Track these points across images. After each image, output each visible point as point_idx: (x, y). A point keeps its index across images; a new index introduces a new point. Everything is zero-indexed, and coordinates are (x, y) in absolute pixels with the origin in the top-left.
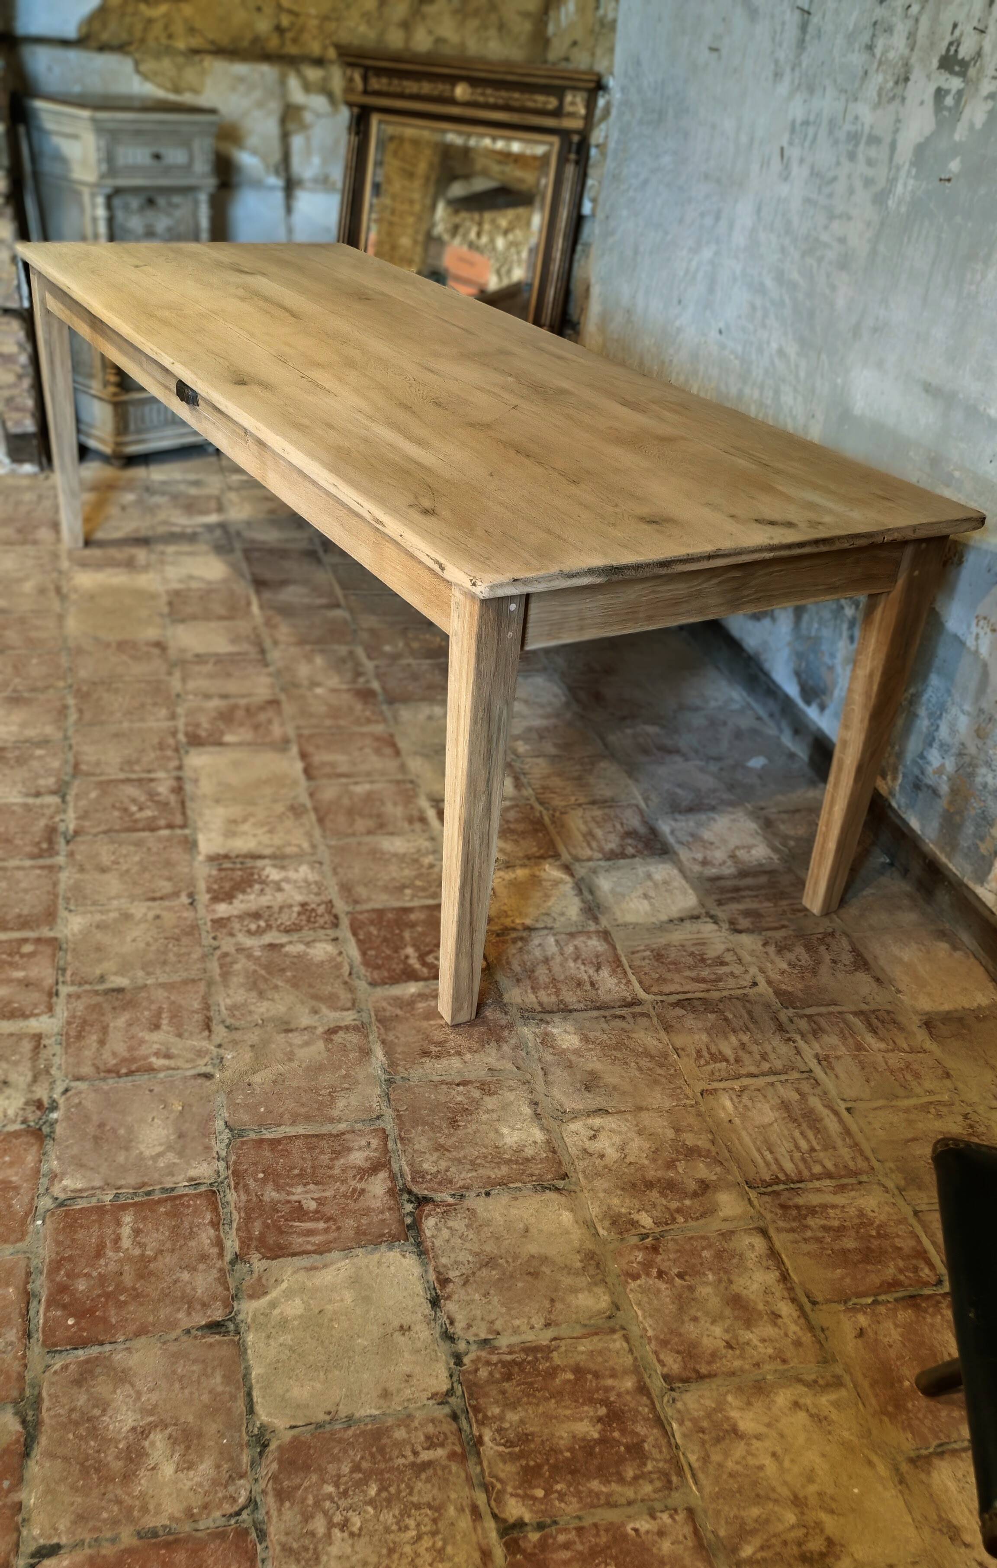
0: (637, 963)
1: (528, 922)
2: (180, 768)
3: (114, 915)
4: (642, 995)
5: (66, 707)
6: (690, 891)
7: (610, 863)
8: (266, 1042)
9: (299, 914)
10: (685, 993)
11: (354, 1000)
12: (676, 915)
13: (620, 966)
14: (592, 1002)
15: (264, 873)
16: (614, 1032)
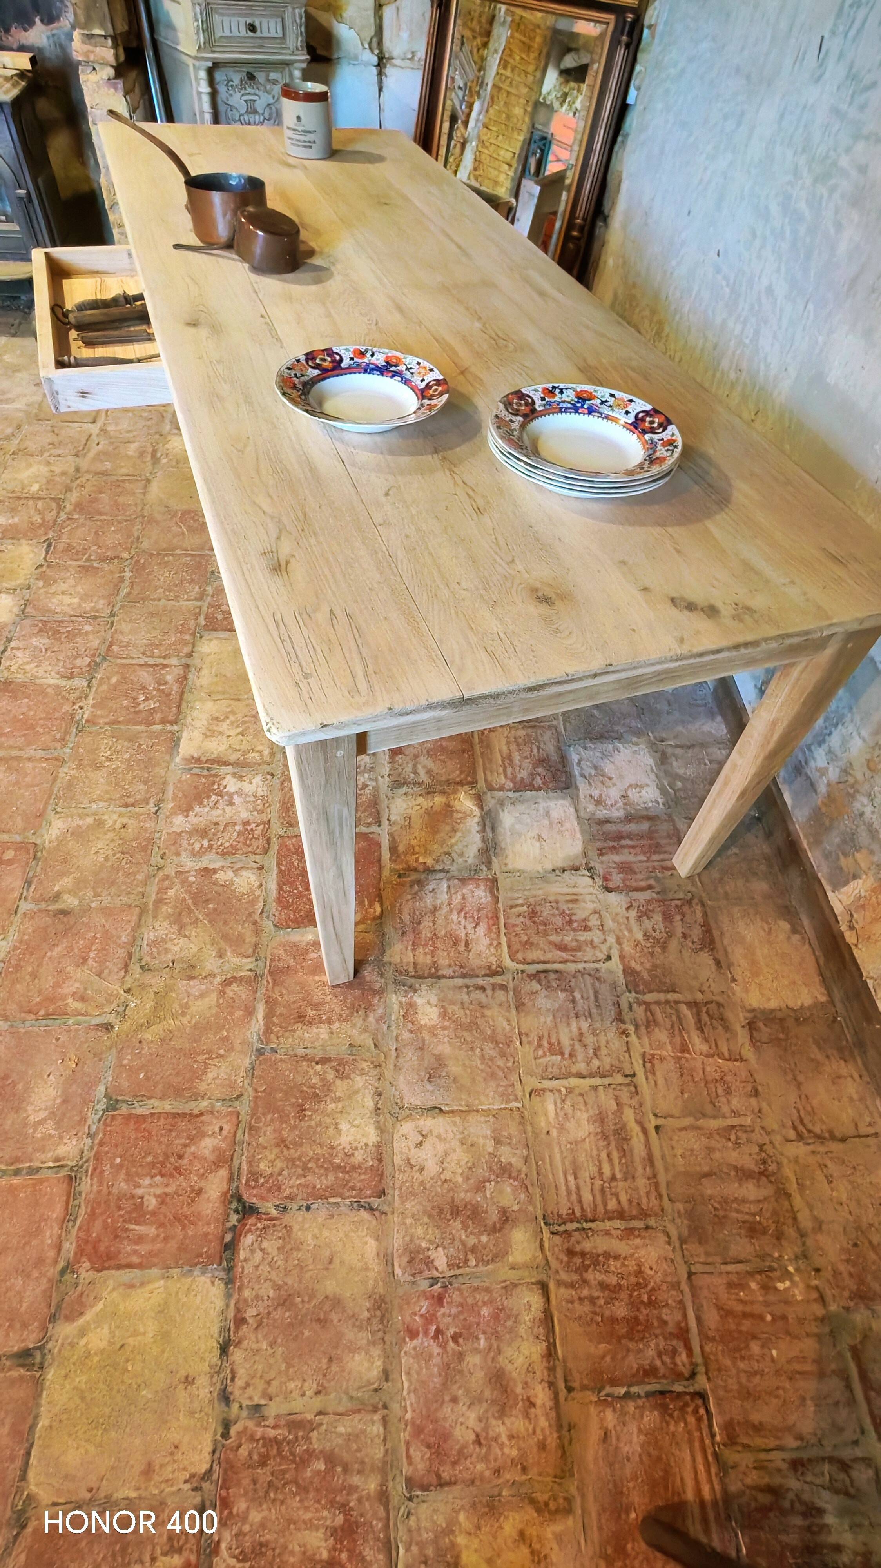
0: (513, 920)
1: (429, 861)
2: (190, 655)
3: (90, 820)
4: (508, 962)
5: (122, 579)
6: (579, 835)
7: (517, 794)
8: (169, 988)
9: (240, 833)
10: (545, 962)
11: (256, 945)
12: (560, 864)
13: (496, 923)
14: (461, 967)
15: (224, 783)
16: (471, 1007)
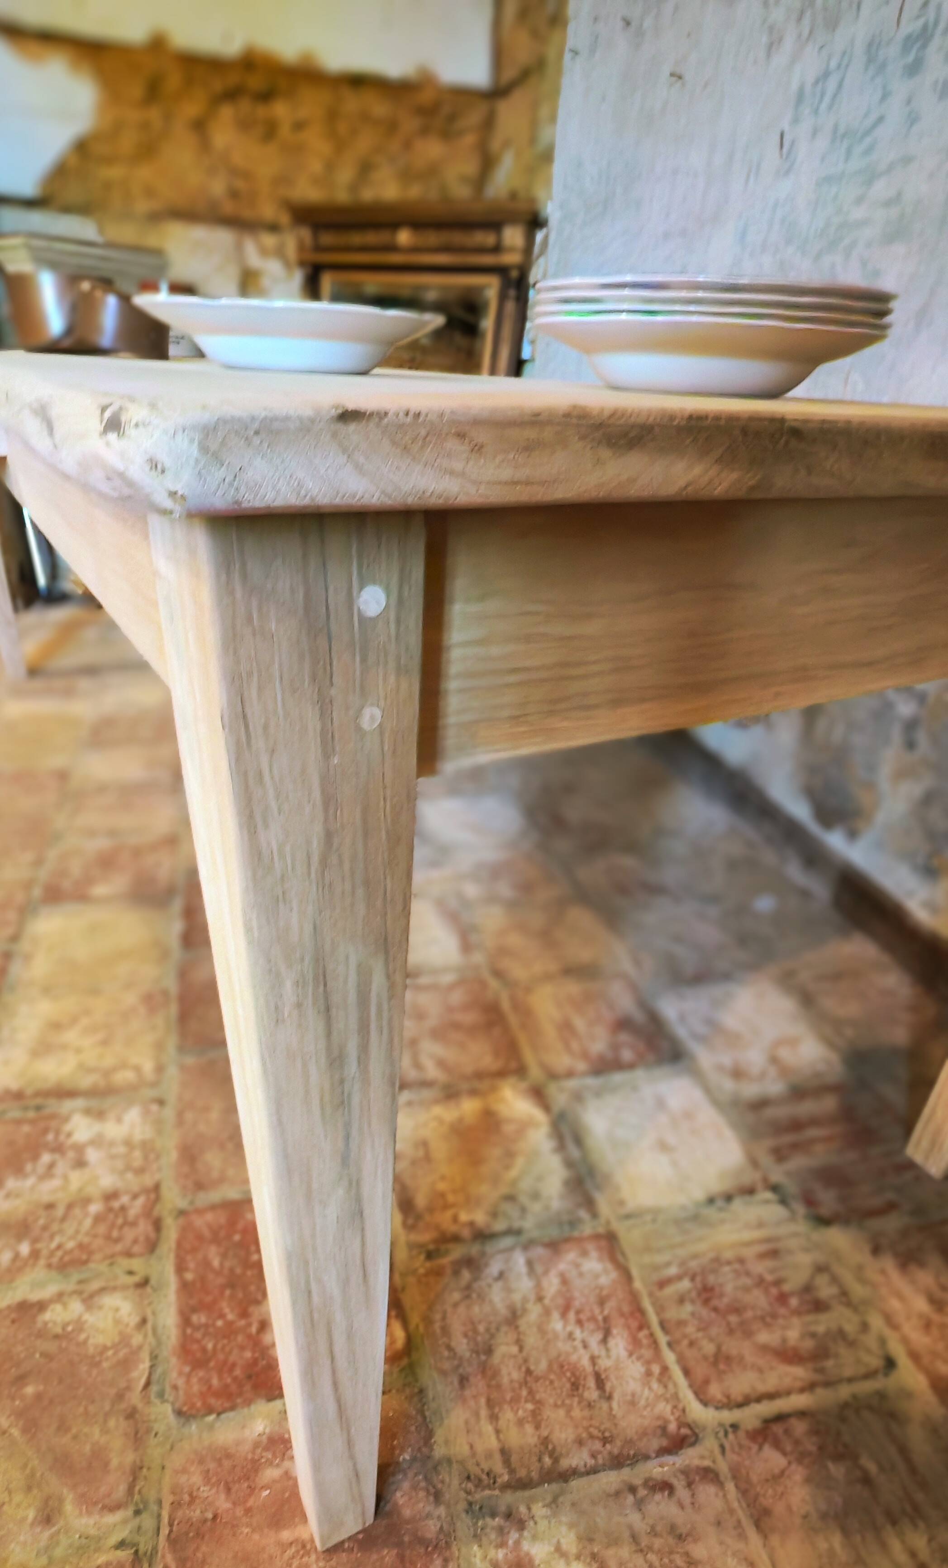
0: (673, 1313)
1: (480, 1217)
2: (16, 937)
4: (697, 1411)
6: (729, 1132)
7: (601, 1080)
9: (98, 1219)
10: (771, 1396)
11: (136, 1472)
12: (716, 1186)
13: (643, 1325)
14: (605, 1441)
15: (67, 1128)
16: (657, 1543)
